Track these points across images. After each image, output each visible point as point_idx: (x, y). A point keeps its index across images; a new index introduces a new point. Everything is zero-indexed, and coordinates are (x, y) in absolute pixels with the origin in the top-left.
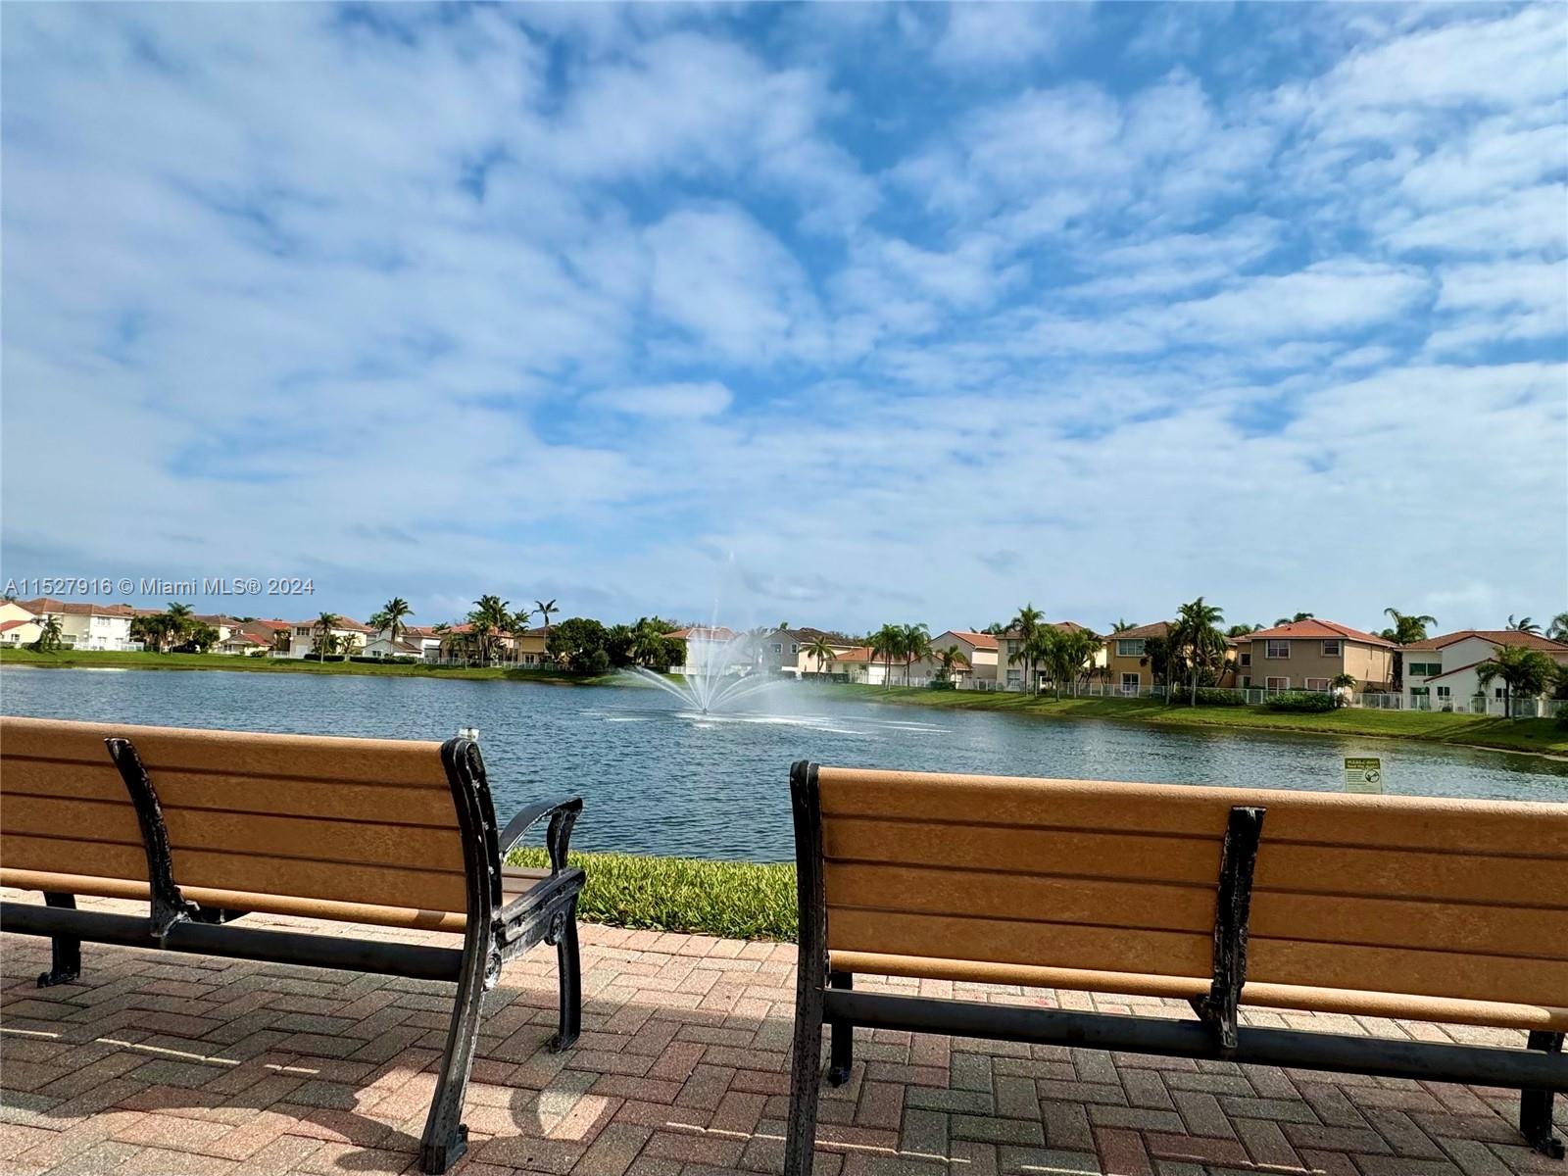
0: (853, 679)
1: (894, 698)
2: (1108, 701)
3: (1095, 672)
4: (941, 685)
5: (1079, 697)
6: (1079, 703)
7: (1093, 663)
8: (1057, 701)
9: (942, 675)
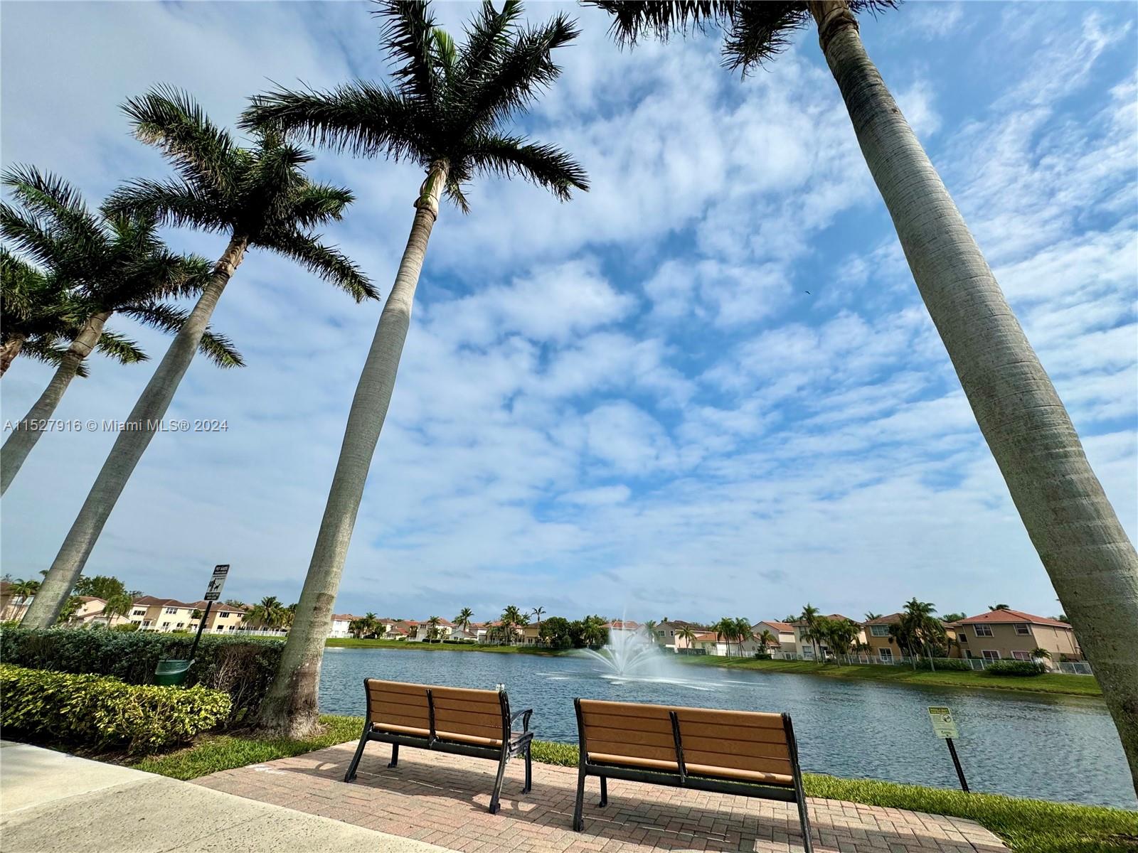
0: (708, 653)
1: (735, 665)
2: (874, 668)
3: (860, 647)
4: (762, 657)
5: (852, 665)
6: (855, 668)
7: (858, 641)
8: (839, 668)
9: (762, 649)
